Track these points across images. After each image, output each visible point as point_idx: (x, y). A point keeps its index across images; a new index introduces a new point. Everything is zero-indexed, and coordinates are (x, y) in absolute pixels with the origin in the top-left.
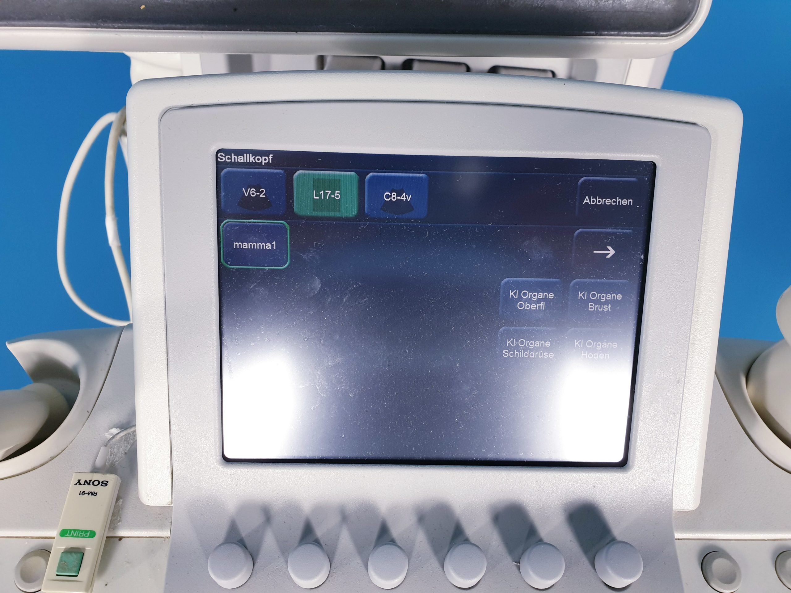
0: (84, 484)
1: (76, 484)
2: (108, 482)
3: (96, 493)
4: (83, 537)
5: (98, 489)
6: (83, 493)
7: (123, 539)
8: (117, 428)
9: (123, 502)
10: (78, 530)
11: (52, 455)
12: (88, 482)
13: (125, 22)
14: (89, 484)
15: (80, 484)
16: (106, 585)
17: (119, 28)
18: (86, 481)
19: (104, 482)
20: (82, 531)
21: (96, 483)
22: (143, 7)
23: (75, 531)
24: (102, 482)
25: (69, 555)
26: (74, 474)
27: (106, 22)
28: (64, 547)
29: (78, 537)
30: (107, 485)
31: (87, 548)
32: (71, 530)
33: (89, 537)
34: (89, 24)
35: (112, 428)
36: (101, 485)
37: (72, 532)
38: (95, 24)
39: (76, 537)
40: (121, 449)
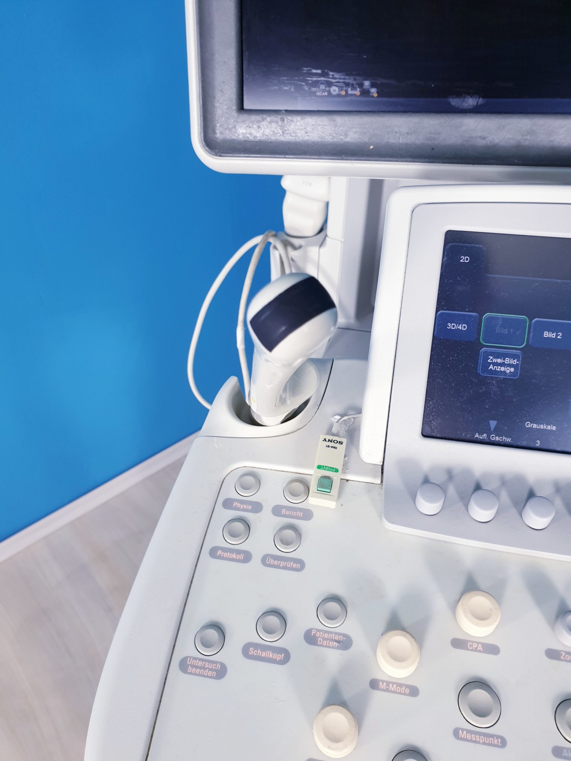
0: (328, 441)
1: (323, 441)
2: (342, 442)
3: (336, 447)
4: (331, 471)
5: (337, 445)
6: (328, 446)
7: (349, 481)
8: (339, 415)
9: (348, 459)
10: (328, 467)
11: (299, 428)
12: (331, 440)
13: (359, 157)
14: (331, 442)
15: (326, 441)
16: (342, 505)
17: (355, 160)
18: (329, 440)
19: (340, 442)
20: (330, 468)
21: (336, 442)
22: (372, 147)
23: (326, 467)
24: (339, 442)
25: (325, 479)
26: (321, 435)
27: (347, 156)
28: (320, 475)
29: (328, 470)
30: (342, 444)
31: (334, 478)
32: (323, 466)
33: (335, 472)
34: (336, 158)
35: (335, 415)
36: (339, 443)
37: (325, 467)
38: (340, 158)
39: (327, 470)
40: (343, 429)
